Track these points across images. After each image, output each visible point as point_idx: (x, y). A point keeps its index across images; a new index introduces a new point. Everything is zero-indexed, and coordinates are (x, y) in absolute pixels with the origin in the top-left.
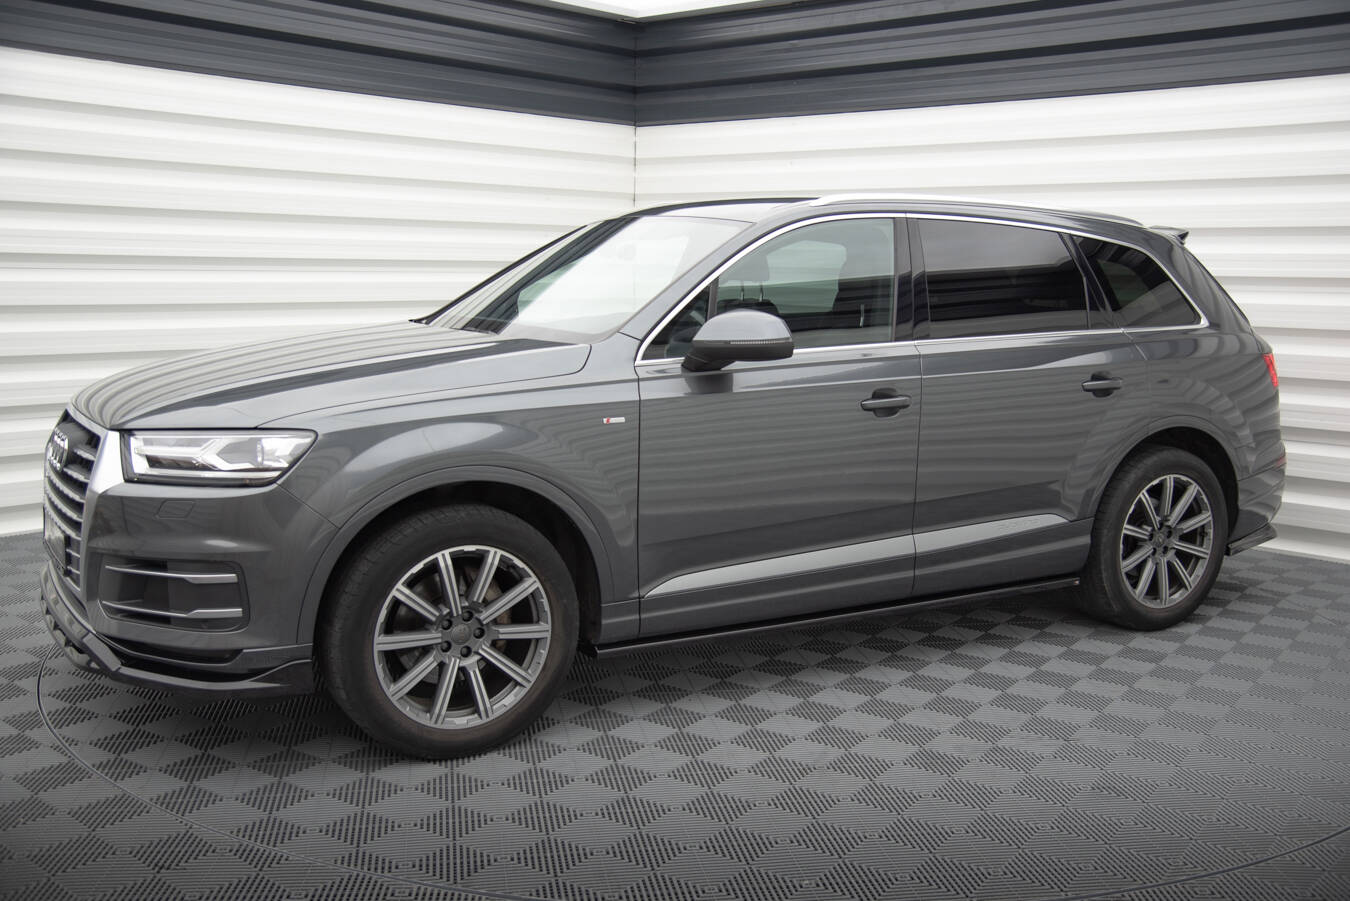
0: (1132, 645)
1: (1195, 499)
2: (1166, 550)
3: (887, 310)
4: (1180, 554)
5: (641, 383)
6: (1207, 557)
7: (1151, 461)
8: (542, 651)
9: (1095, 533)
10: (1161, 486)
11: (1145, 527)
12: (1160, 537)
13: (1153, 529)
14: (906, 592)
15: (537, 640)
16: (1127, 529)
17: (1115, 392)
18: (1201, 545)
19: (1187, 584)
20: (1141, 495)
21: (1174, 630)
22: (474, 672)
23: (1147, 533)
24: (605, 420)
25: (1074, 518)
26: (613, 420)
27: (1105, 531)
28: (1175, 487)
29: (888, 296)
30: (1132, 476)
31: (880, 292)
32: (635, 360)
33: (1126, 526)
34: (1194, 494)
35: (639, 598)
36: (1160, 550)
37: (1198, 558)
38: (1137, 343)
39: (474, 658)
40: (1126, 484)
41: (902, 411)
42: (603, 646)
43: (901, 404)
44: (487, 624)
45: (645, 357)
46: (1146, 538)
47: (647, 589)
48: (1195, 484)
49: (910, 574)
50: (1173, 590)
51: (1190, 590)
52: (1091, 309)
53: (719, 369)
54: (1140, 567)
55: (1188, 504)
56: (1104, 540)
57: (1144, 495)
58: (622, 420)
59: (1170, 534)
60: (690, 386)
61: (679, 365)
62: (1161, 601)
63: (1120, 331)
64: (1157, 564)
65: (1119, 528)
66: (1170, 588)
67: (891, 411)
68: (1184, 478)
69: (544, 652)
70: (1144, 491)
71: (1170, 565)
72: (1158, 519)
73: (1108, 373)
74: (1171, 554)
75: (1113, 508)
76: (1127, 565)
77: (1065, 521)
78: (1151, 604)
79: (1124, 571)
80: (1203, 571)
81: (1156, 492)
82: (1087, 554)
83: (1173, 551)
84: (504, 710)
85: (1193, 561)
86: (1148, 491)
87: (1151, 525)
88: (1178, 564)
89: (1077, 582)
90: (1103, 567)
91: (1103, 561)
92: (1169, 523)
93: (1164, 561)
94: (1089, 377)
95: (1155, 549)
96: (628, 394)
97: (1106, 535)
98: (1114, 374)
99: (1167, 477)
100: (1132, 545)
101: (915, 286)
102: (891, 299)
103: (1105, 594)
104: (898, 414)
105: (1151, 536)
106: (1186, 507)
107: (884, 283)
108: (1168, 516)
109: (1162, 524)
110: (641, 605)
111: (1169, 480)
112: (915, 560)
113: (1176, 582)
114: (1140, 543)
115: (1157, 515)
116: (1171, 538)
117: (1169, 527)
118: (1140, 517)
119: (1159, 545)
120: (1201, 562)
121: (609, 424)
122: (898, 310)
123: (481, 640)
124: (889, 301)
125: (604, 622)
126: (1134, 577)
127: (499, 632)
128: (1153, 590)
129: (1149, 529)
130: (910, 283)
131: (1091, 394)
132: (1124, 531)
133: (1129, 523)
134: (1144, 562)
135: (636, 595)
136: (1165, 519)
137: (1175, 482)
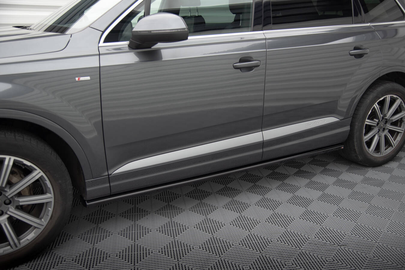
0: (367, 175)
1: (399, 106)
2: (384, 129)
3: (249, 19)
4: (391, 132)
5: (101, 56)
6: (403, 132)
7: (380, 89)
8: (50, 209)
9: (352, 125)
10: (384, 100)
11: (375, 120)
12: (382, 124)
13: (379, 121)
14: (259, 159)
15: (47, 203)
16: (368, 122)
17: (365, 55)
18: (400, 126)
19: (393, 144)
20: (374, 105)
21: (386, 166)
22: (5, 225)
23: (377, 123)
24: (77, 79)
25: (342, 118)
26: (82, 79)
27: (357, 123)
28: (390, 100)
29: (249, 12)
30: (371, 96)
31: (245, 10)
32: (99, 43)
33: (367, 120)
34: (399, 104)
35: (108, 175)
36: (381, 130)
37: (398, 133)
38: (377, 31)
39: (5, 217)
40: (368, 101)
41: (256, 69)
42: (89, 201)
43: (255, 65)
44: (12, 197)
45: (105, 41)
46: (376, 125)
47: (112, 170)
48: (400, 99)
49: (260, 151)
50: (386, 147)
51: (394, 147)
52: (354, 16)
53: (150, 48)
54: (372, 139)
55: (396, 108)
56: (356, 127)
57: (376, 106)
58: (88, 78)
59: (386, 122)
60: (138, 57)
61: (127, 46)
62: (381, 154)
63: (368, 24)
64: (380, 136)
65: (364, 121)
66: (385, 146)
67: (250, 68)
68: (395, 96)
69: (51, 209)
70: (376, 103)
71: (386, 137)
72: (381, 116)
73: (362, 46)
74: (386, 132)
75: (361, 112)
76: (366, 138)
77: (339, 120)
78: (376, 155)
79: (365, 141)
80: (400, 138)
81: (382, 104)
82: (348, 134)
83: (387, 130)
84: (27, 242)
85: (396, 133)
86: (378, 103)
87: (378, 118)
88: (389, 136)
89: (343, 147)
90: (355, 140)
91: (355, 137)
92: (386, 118)
93: (383, 135)
94: (353, 48)
95: (379, 130)
96: (93, 63)
97: (357, 125)
98: (365, 46)
99: (387, 96)
100: (369, 128)
101: (264, 7)
102: (251, 14)
103: (356, 152)
104: (253, 70)
105: (378, 124)
106: (395, 109)
107: (248, 6)
108: (386, 114)
109: (383, 118)
110: (109, 179)
111: (388, 97)
112: (263, 144)
113: (388, 143)
114: (372, 128)
115: (381, 114)
116: (387, 124)
117: (386, 119)
118: (373, 116)
119: (381, 127)
120: (399, 134)
121: (79, 81)
122: (255, 19)
123: (9, 206)
124: (250, 15)
125: (88, 189)
126: (369, 143)
127: (19, 201)
128: (378, 148)
129: (377, 121)
130: (262, 5)
131: (353, 56)
132: (366, 123)
133: (368, 119)
134: (374, 136)
135: (107, 174)
136: (385, 116)
137: (390, 98)
